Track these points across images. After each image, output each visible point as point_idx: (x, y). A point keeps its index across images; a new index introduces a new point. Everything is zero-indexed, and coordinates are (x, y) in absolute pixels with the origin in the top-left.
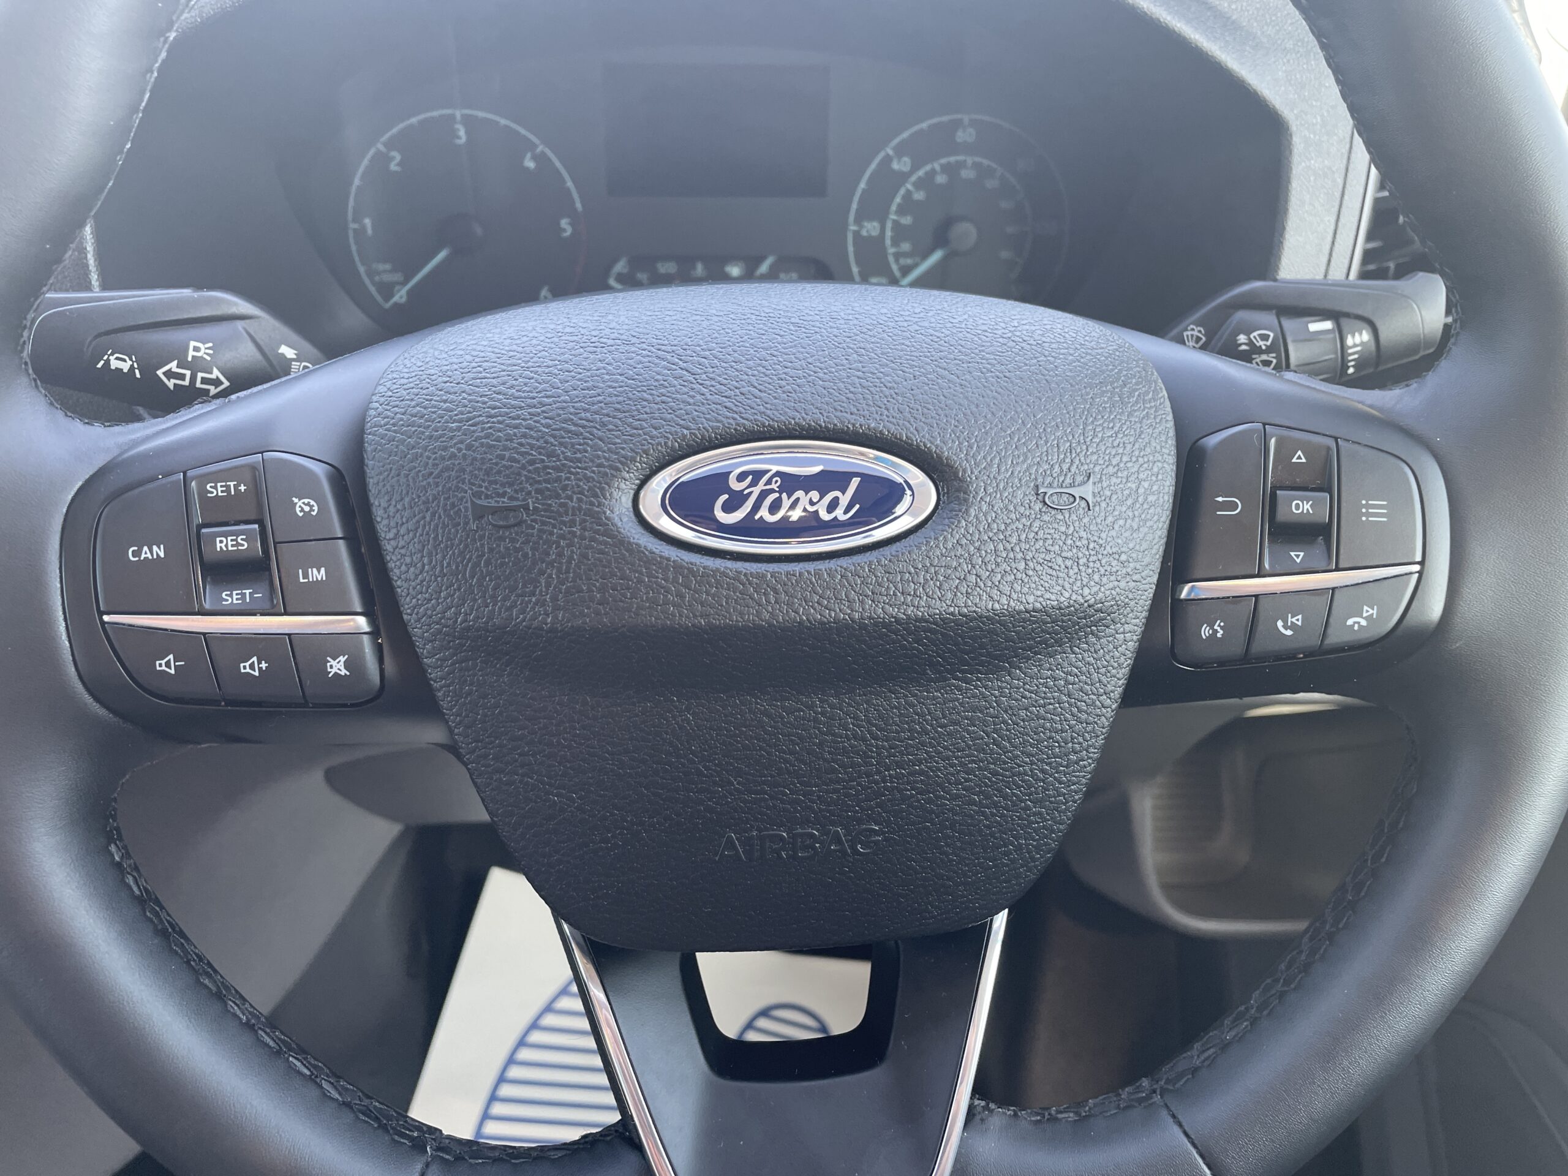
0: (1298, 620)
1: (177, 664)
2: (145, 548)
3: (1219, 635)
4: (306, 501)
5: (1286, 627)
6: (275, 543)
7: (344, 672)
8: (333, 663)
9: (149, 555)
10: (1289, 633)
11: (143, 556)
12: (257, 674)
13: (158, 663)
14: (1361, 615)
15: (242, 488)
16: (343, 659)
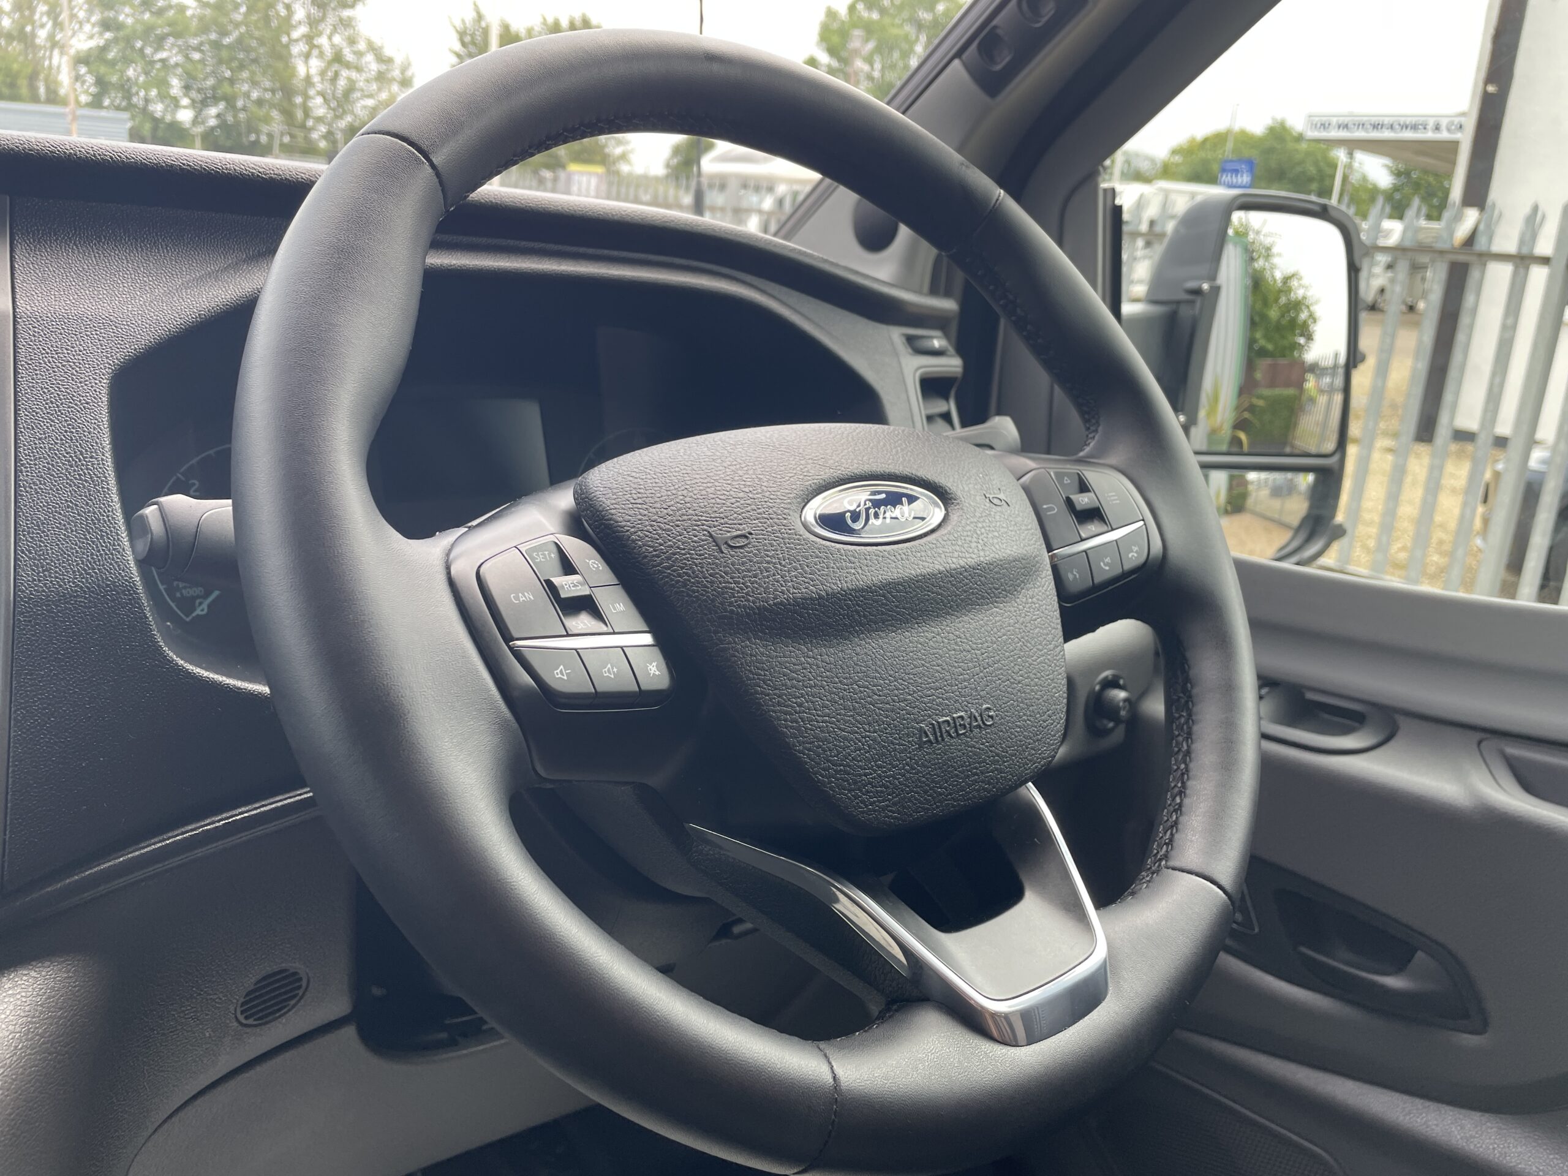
0: (1108, 560)
1: (567, 671)
2: (520, 595)
3: (1078, 576)
4: (592, 561)
5: (1105, 565)
6: (590, 588)
7: (657, 673)
8: (651, 667)
9: (524, 599)
10: (1107, 568)
12: (612, 676)
13: (555, 672)
14: (1132, 552)
15: (553, 555)
16: (654, 664)
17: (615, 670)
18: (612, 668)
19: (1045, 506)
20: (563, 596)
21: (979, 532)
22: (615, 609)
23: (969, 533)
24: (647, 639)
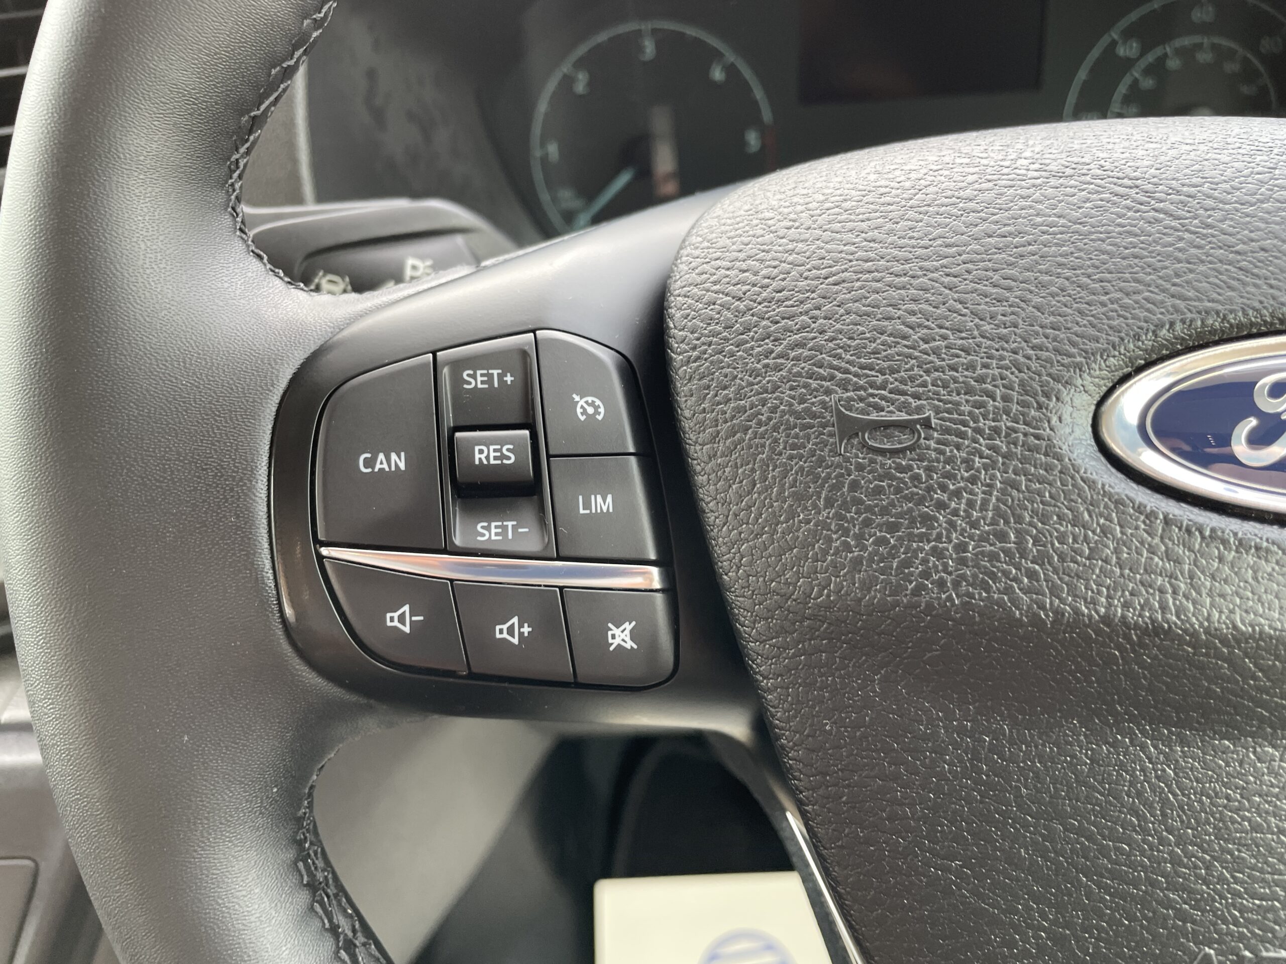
1: (414, 618)
2: (381, 456)
4: (590, 399)
6: (549, 456)
7: (629, 644)
8: (617, 631)
9: (385, 466)
12: (515, 641)
13: (389, 615)
15: (509, 379)
16: (627, 627)
17: (526, 630)
18: (521, 626)
24: (650, 577)
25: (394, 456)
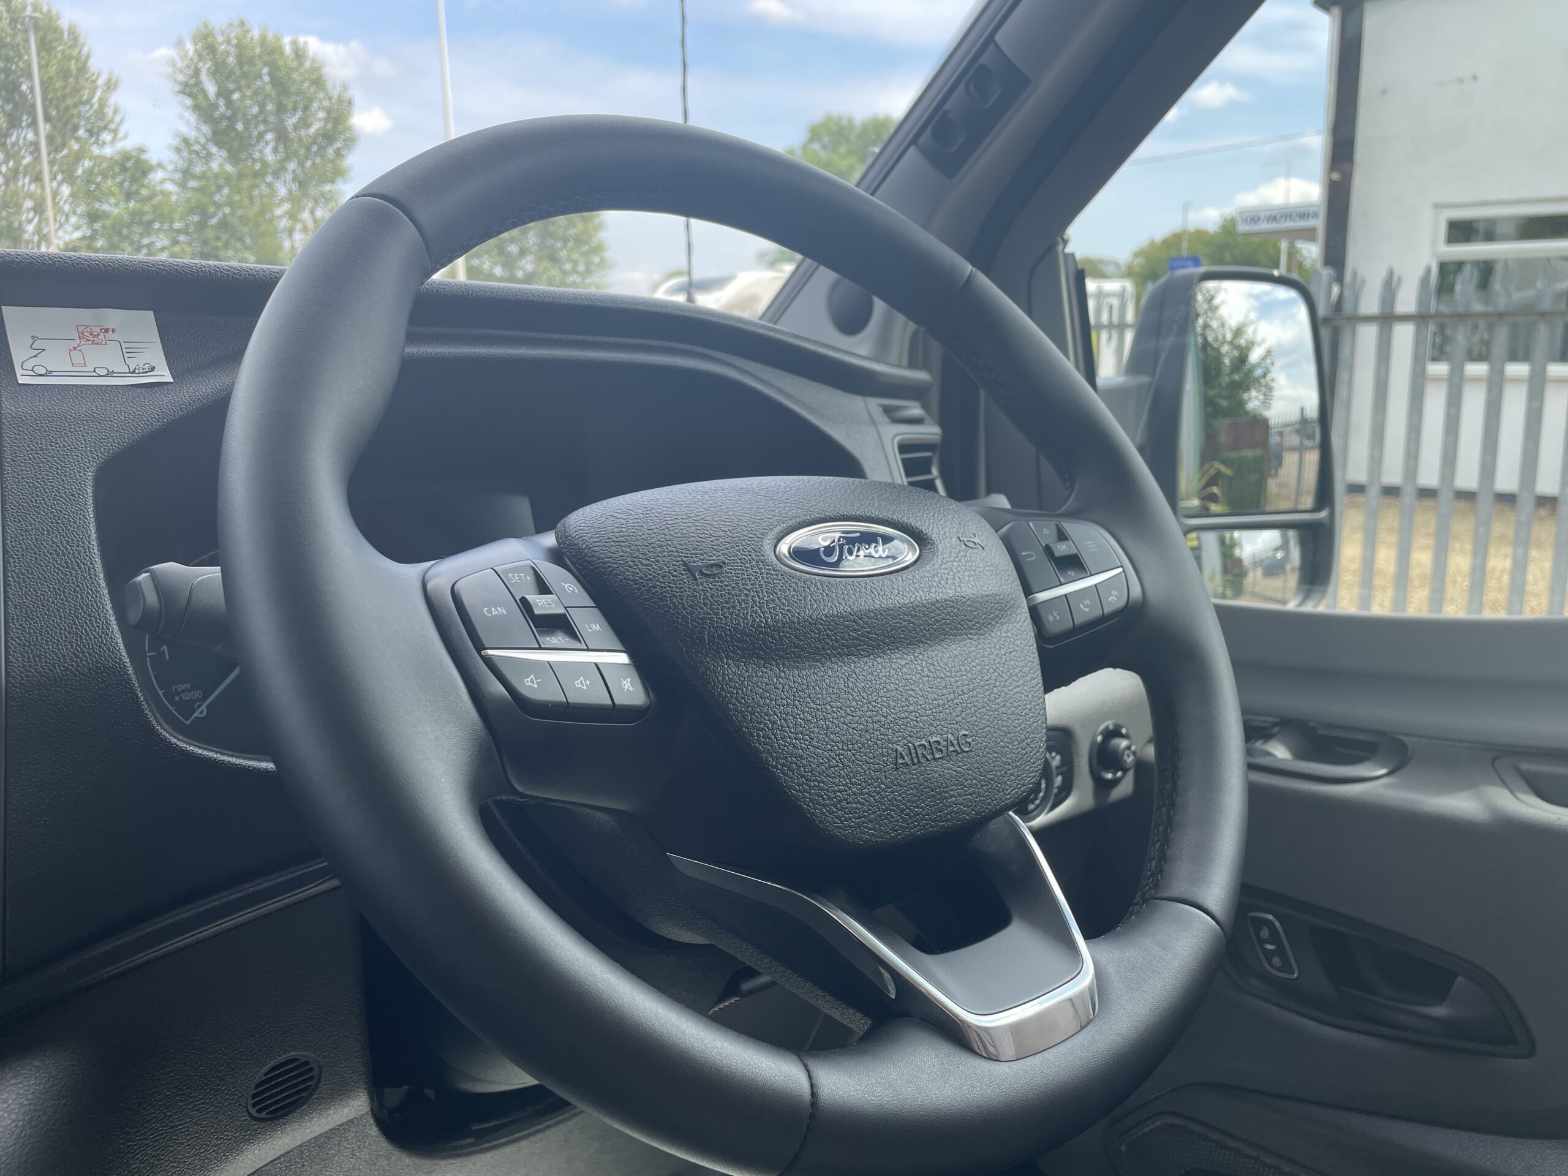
0: (1087, 602)
1: (538, 680)
2: (493, 609)
3: (1058, 618)
4: (569, 584)
5: (1084, 606)
7: (633, 691)
8: (625, 682)
9: (497, 612)
10: (1087, 610)
11: (494, 613)
12: (585, 688)
13: (526, 680)
14: (1112, 596)
15: (528, 578)
16: (629, 680)
17: (588, 682)
18: (585, 681)
19: (1024, 554)
20: (536, 612)
21: (955, 571)
22: (591, 628)
23: (946, 572)
24: (623, 658)
25: (499, 609)
